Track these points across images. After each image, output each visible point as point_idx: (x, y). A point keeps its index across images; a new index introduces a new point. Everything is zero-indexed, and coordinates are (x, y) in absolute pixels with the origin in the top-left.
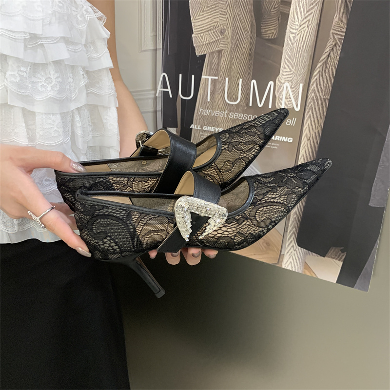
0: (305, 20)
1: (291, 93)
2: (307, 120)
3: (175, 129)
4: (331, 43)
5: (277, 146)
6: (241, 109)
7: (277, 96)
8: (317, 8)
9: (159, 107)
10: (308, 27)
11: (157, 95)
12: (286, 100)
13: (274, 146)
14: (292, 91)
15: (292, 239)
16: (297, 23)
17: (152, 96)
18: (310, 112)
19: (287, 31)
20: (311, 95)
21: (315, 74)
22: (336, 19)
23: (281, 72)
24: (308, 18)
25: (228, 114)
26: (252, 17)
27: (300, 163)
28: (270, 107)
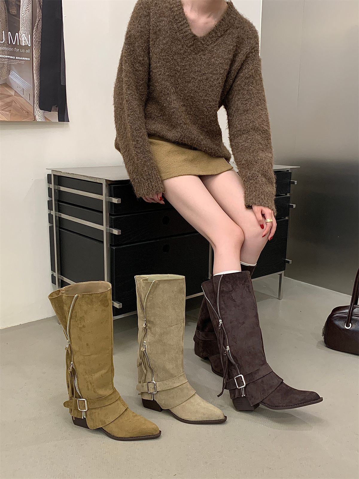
0: (27, 9)
1: (26, 39)
2: (34, 50)
4: (38, 19)
5: (23, 62)
6: (5, 45)
7: (20, 40)
8: (30, 5)
10: (28, 12)
12: (24, 42)
13: (22, 62)
14: (26, 38)
15: (37, 107)
16: (24, 10)
18: (35, 47)
19: (21, 12)
20: (34, 40)
21: (34, 31)
22: (38, 11)
23: (20, 29)
24: (28, 8)
26: (4, 4)
27: (34, 69)
28: (18, 44)
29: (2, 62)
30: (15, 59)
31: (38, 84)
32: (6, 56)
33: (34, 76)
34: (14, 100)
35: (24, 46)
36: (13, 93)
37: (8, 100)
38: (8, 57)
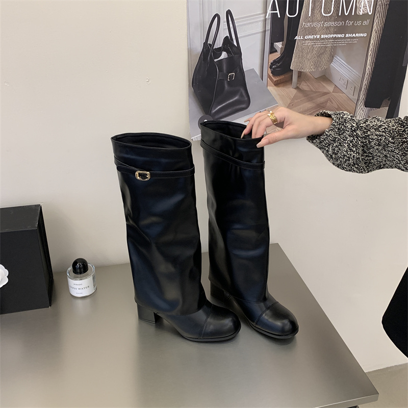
1: (367, 3)
2: (376, 20)
3: (281, 43)
5: (356, 41)
6: (333, 19)
7: (358, 6)
9: (268, 27)
11: (267, 17)
12: (364, 8)
15: (361, 104)
17: (263, 19)
18: (378, 14)
20: (379, 3)
25: (323, 24)
27: (370, 49)
28: (353, 14)
29: (324, 44)
30: (345, 38)
31: (370, 70)
32: (331, 36)
33: (368, 60)
34: (331, 98)
35: (363, 14)
36: (330, 88)
37: (322, 99)
38: (334, 36)
